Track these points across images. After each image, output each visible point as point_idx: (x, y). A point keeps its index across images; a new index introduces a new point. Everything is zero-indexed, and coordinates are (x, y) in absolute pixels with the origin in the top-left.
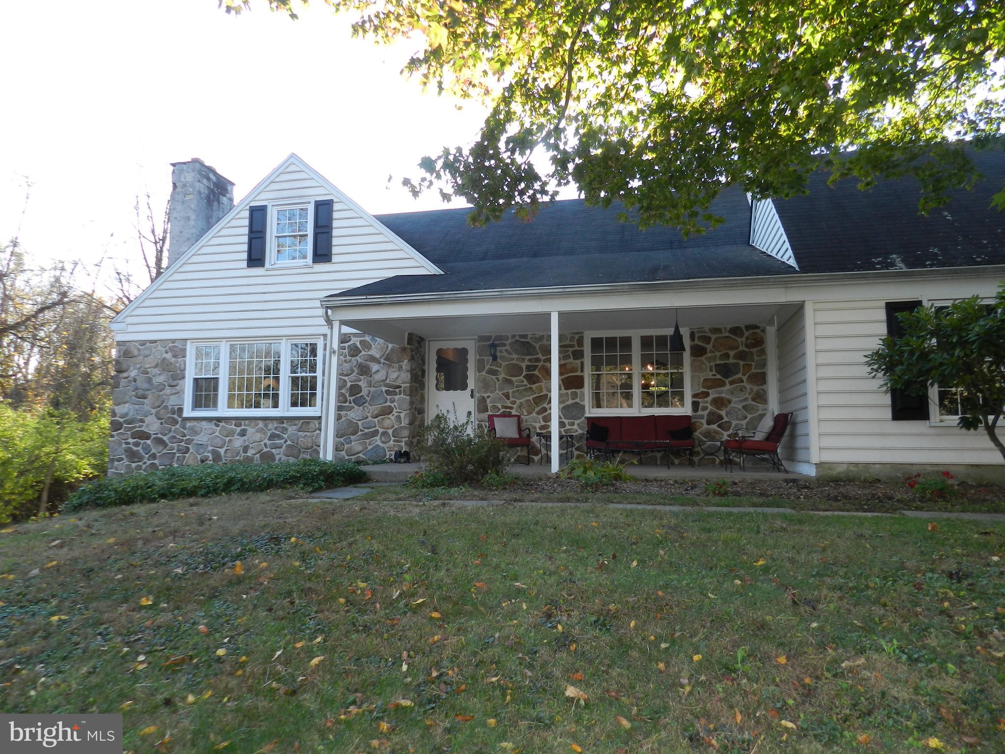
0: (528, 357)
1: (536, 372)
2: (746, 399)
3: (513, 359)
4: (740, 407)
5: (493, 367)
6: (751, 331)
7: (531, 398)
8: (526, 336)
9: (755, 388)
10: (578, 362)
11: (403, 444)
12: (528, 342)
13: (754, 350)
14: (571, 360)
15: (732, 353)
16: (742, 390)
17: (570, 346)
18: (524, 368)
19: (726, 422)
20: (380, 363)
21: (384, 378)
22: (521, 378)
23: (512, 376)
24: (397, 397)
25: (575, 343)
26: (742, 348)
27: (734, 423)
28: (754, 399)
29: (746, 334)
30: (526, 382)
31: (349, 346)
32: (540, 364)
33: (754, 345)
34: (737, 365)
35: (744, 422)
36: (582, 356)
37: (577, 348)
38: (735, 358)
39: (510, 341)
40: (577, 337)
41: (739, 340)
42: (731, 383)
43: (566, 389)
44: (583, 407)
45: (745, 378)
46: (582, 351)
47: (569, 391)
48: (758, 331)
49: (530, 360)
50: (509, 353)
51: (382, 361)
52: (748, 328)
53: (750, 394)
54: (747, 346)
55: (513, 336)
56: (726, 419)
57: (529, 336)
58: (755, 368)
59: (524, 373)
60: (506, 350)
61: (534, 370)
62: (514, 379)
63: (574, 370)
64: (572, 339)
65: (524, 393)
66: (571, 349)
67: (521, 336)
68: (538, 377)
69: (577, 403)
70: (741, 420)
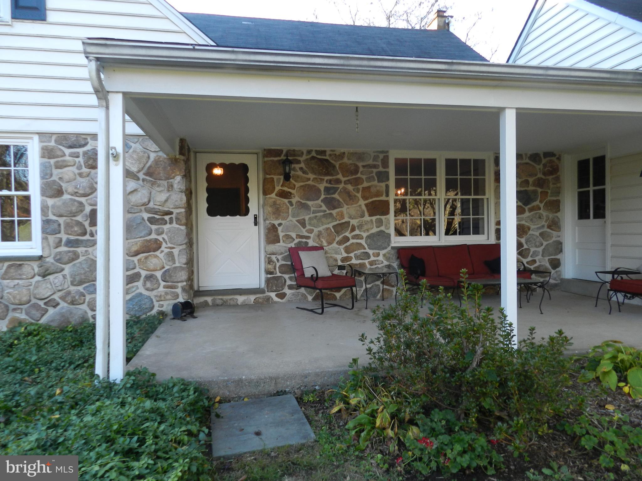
0: (326, 178)
1: (336, 196)
2: (543, 226)
3: (309, 179)
4: (537, 234)
5: (285, 189)
6: (548, 159)
7: (330, 226)
8: (323, 152)
9: (551, 216)
10: (383, 185)
11: (179, 291)
12: (327, 160)
13: (550, 178)
14: (376, 183)
15: (531, 180)
16: (540, 218)
17: (375, 166)
18: (322, 189)
19: (526, 249)
20: (138, 179)
21: (146, 200)
22: (319, 202)
23: (308, 199)
24: (166, 227)
25: (380, 163)
26: (540, 175)
27: (532, 250)
28: (549, 227)
29: (544, 161)
30: (324, 208)
31: (85, 153)
32: (341, 186)
33: (551, 173)
34: (535, 192)
35: (540, 249)
36: (388, 179)
37: (381, 169)
38: (534, 185)
39: (304, 157)
40: (381, 156)
41: (538, 167)
42: (531, 210)
43: (370, 216)
44: (389, 235)
45: (542, 206)
46: (387, 173)
47: (374, 218)
48: (554, 159)
49: (330, 182)
50: (304, 172)
51: (141, 175)
52: (546, 155)
53: (546, 221)
54: (544, 174)
55: (309, 152)
56: (525, 246)
57: (328, 153)
58: (551, 196)
59: (323, 197)
60: (301, 169)
61: (334, 193)
62: (310, 203)
63: (379, 194)
64: (375, 158)
65: (324, 220)
66: (375, 170)
67: (318, 152)
68: (338, 201)
69: (382, 231)
70: (539, 247)
